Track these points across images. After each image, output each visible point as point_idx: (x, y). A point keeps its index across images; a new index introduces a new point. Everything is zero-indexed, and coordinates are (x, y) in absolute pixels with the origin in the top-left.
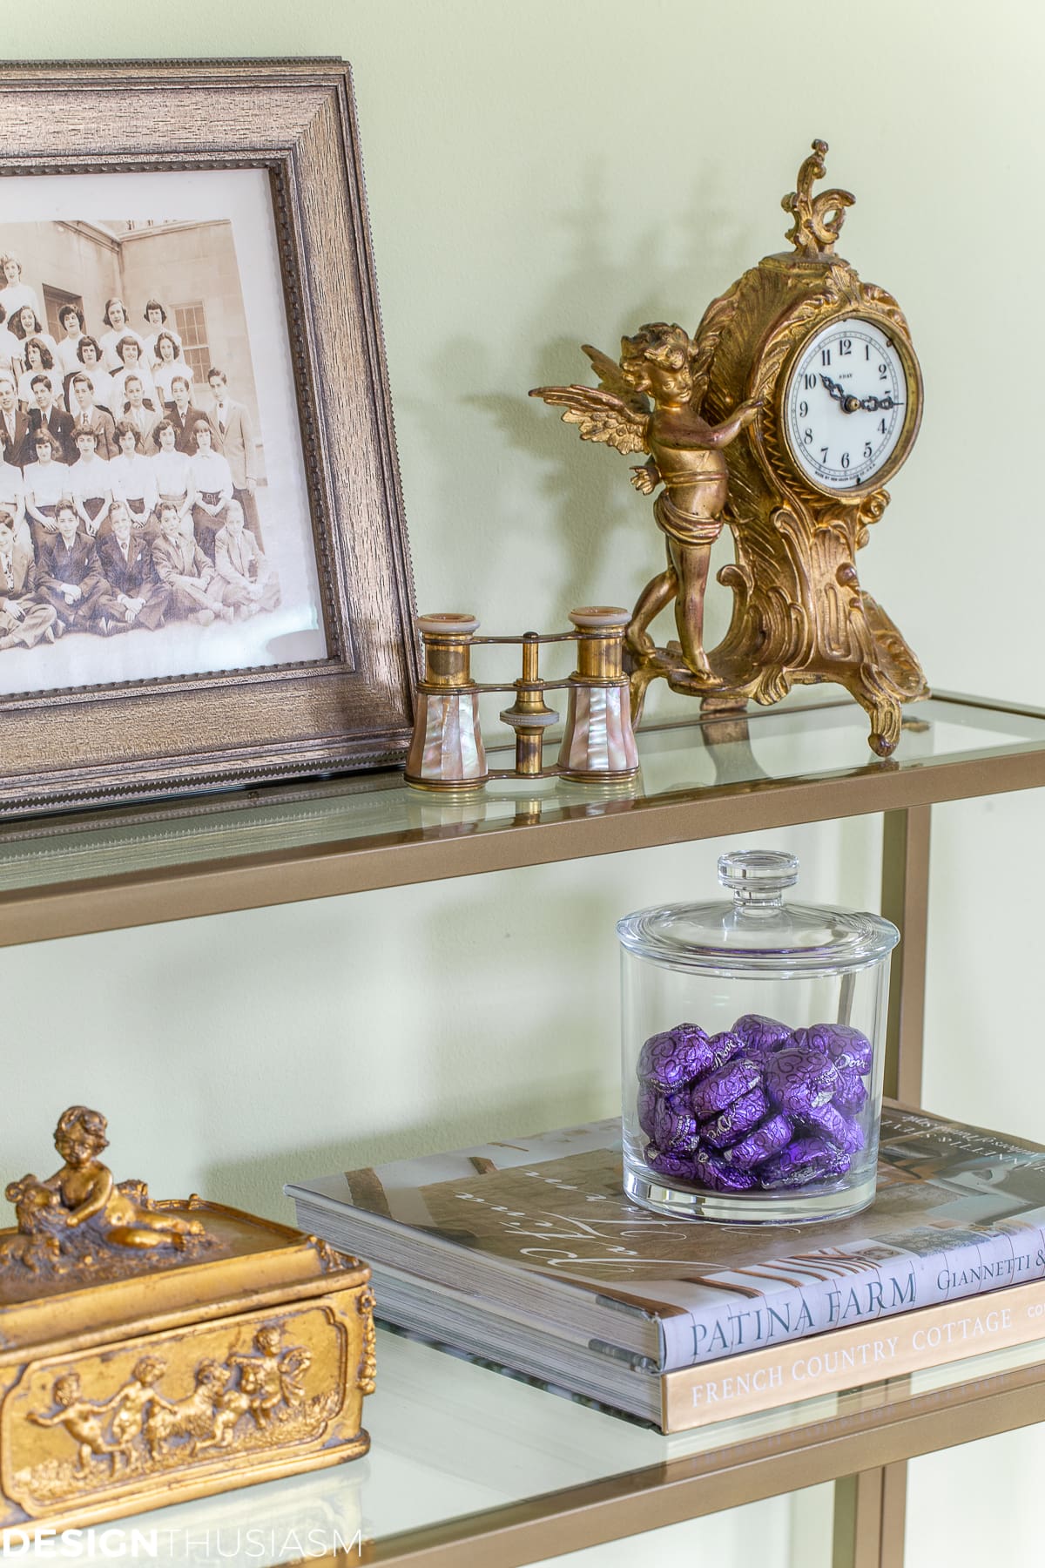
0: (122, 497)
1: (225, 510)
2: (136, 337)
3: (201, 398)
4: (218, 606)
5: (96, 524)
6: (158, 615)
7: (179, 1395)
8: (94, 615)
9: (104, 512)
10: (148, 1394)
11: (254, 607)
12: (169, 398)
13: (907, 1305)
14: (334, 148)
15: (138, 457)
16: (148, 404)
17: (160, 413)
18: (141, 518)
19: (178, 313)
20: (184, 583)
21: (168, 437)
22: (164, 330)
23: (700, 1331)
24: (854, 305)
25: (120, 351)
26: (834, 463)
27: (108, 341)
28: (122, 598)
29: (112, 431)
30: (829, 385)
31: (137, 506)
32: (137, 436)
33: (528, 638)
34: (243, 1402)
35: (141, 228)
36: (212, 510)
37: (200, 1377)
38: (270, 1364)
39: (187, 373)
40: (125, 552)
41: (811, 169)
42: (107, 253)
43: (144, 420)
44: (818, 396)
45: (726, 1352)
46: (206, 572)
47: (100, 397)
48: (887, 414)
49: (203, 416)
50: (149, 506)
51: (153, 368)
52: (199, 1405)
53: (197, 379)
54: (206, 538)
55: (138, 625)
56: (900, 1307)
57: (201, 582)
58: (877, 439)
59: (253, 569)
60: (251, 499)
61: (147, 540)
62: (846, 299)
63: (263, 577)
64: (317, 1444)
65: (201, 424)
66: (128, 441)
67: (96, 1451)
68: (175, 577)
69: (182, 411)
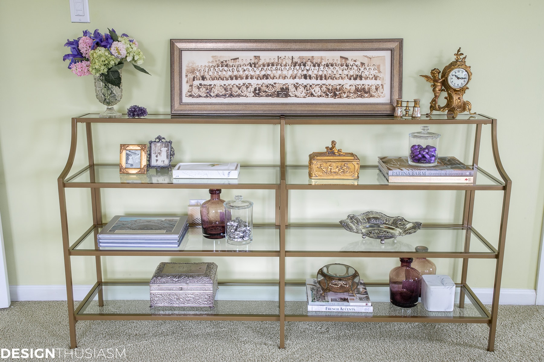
0: (367, 84)
1: (380, 86)
2: (371, 68)
3: (378, 75)
4: (377, 96)
5: (363, 87)
6: (369, 96)
7: (335, 168)
8: (362, 96)
9: (364, 85)
10: (331, 167)
11: (382, 97)
12: (374, 74)
13: (424, 175)
14: (399, 48)
15: (369, 80)
16: (372, 75)
17: (373, 76)
18: (369, 86)
19: (377, 66)
20: (373, 94)
21: (374, 78)
22: (375, 67)
23: (394, 173)
24: (459, 67)
25: (369, 69)
26: (456, 85)
27: (368, 68)
28: (365, 94)
29: (367, 77)
30: (456, 76)
31: (369, 85)
32: (370, 78)
33: (408, 102)
34: (342, 171)
35: (373, 57)
36: (378, 86)
37: (337, 167)
38: (345, 167)
39: (377, 72)
40: (366, 90)
41: (459, 51)
42: (369, 59)
43: (371, 77)
44: (454, 77)
45: (397, 175)
46: (376, 93)
47: (366, 74)
48: (465, 80)
49: (378, 76)
50: (370, 85)
51: (373, 71)
52: (337, 170)
53: (378, 72)
54: (377, 89)
55: (367, 97)
56: (423, 175)
57: (375, 94)
58: (463, 83)
59: (382, 93)
60: (383, 85)
61: (369, 89)
62: (458, 66)
63: (383, 93)
64: (351, 177)
65: (378, 77)
66: (369, 78)
67: (325, 172)
68: (372, 93)
69: (376, 76)
